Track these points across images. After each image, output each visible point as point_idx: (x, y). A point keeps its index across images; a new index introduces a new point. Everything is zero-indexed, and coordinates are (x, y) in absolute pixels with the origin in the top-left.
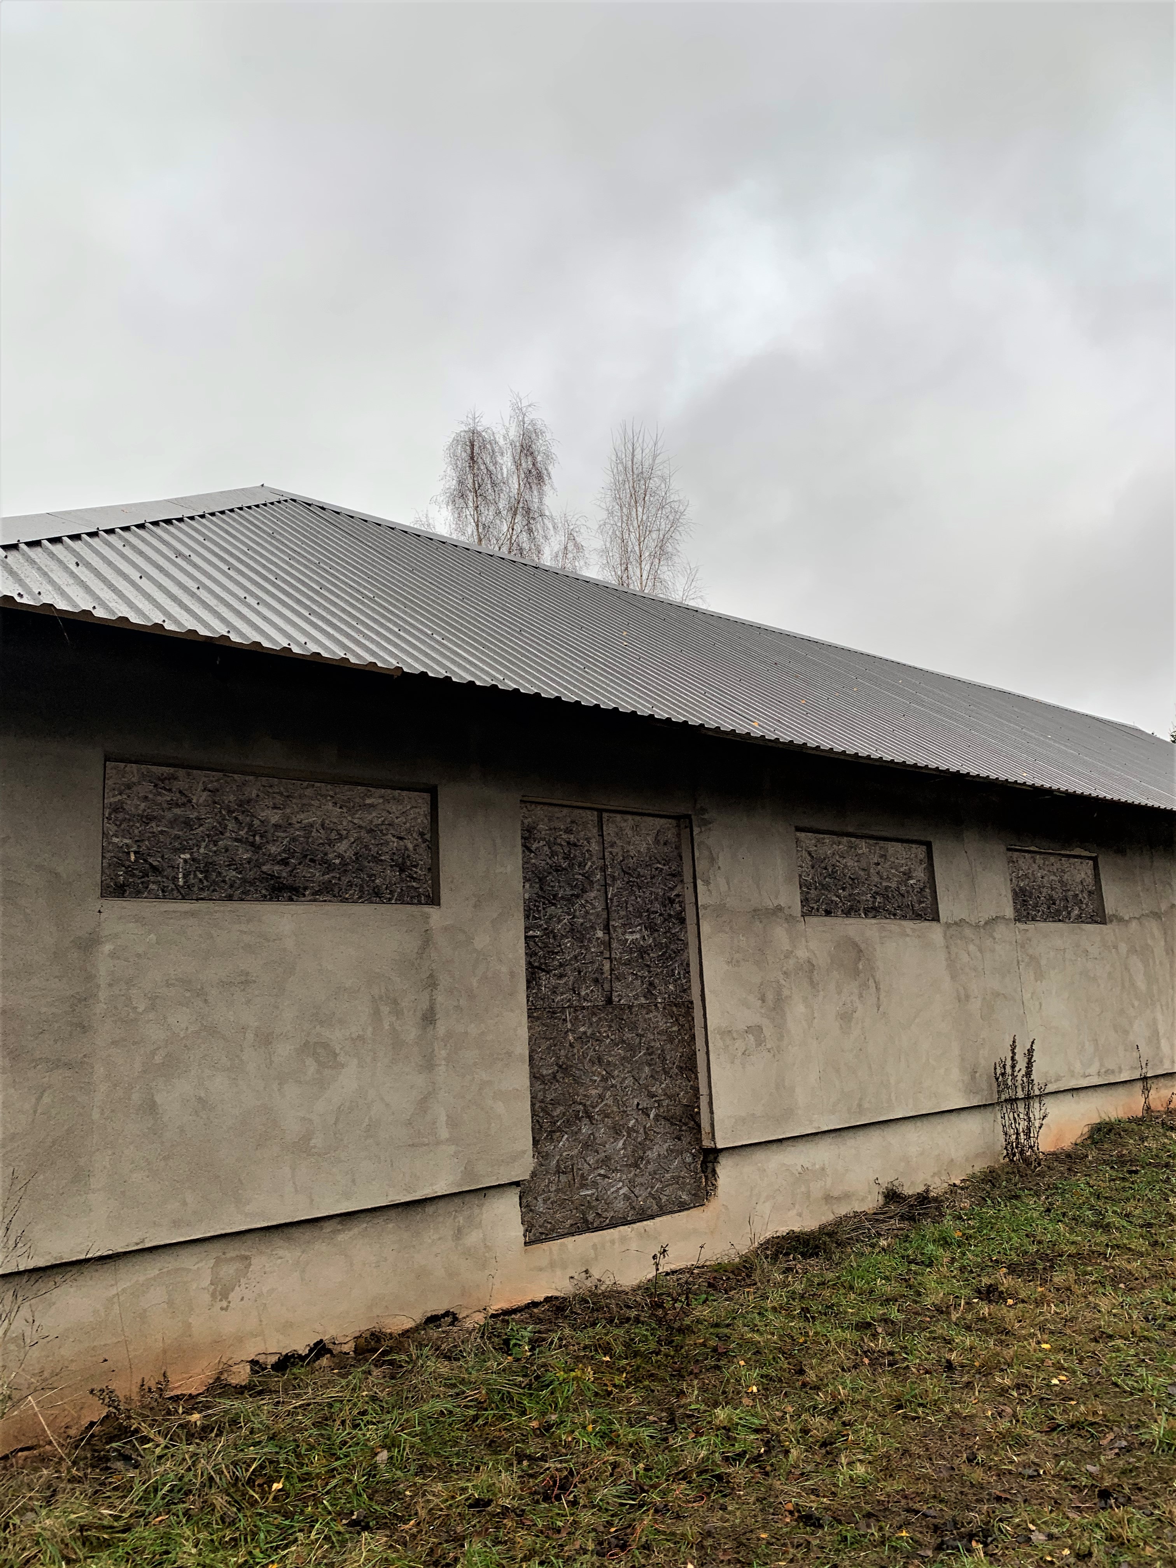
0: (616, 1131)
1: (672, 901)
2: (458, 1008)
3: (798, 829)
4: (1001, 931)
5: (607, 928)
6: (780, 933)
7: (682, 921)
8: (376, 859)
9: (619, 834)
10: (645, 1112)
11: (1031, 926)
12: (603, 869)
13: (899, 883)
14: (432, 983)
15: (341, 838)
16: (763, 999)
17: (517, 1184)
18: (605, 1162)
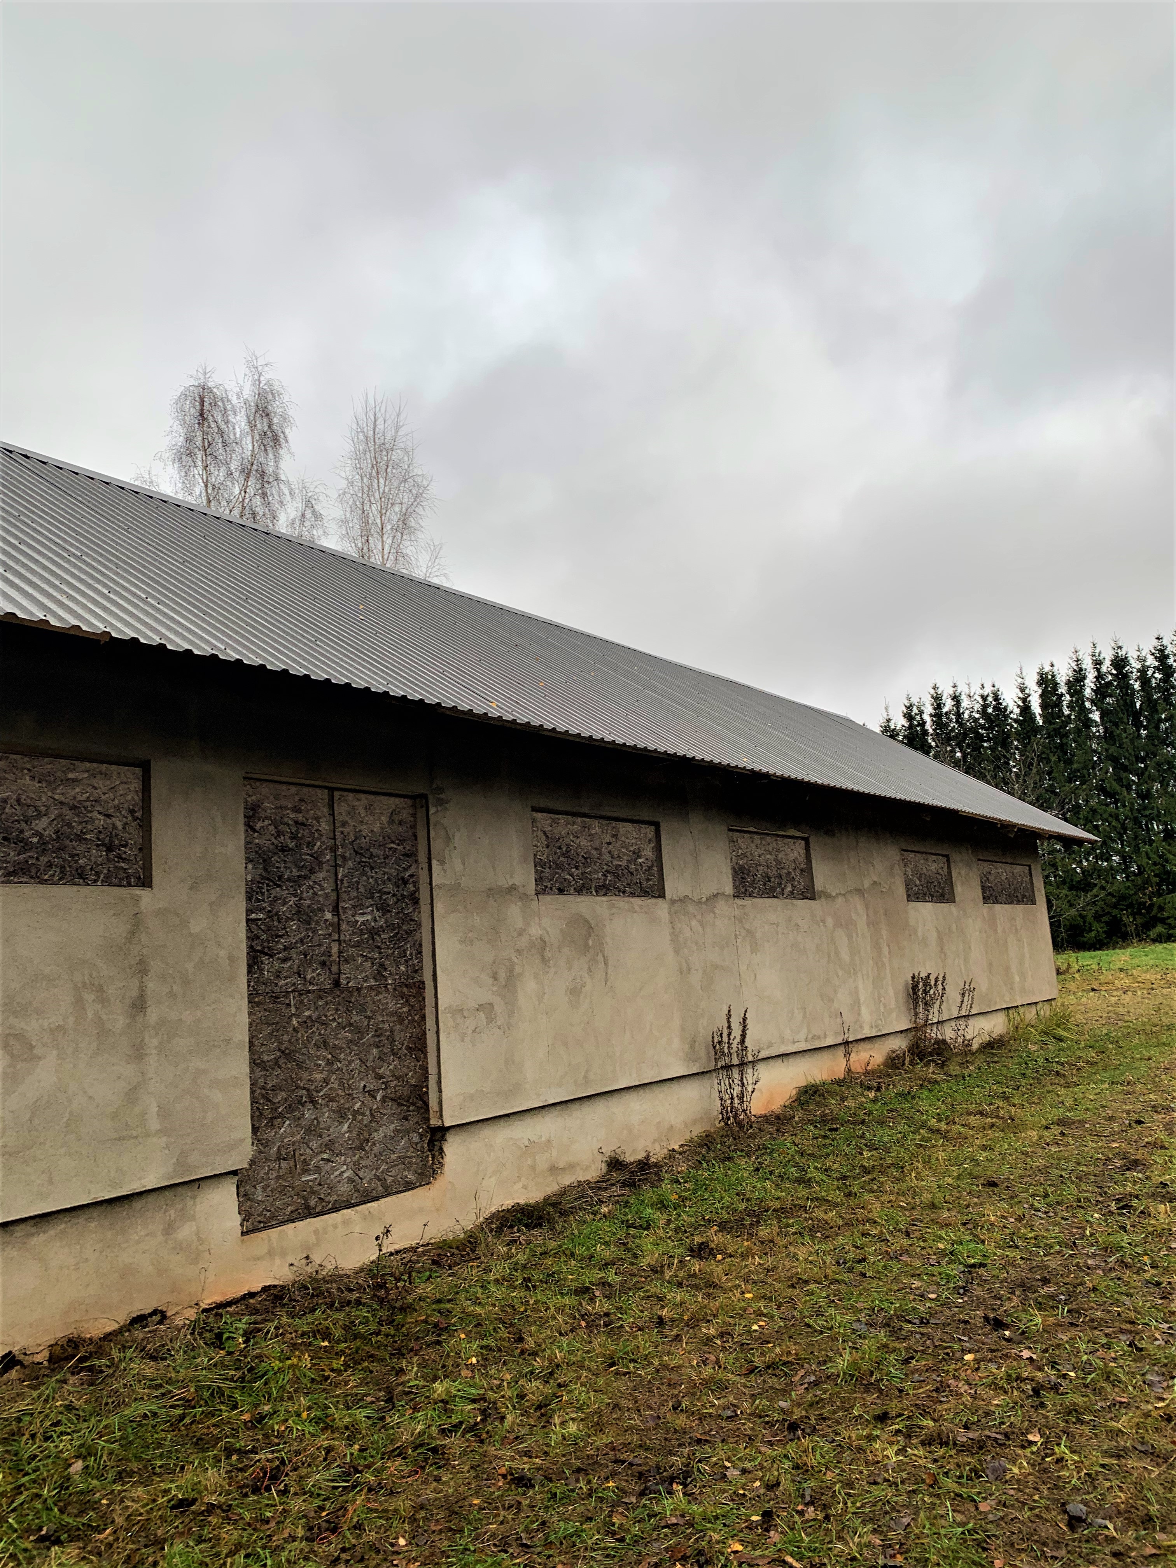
0: (341, 1114)
1: (405, 882)
2: (172, 995)
3: (535, 809)
4: (722, 907)
5: (336, 910)
6: (514, 912)
7: (416, 901)
8: (79, 838)
9: (351, 813)
10: (372, 1094)
11: (748, 902)
12: (334, 849)
13: (629, 861)
14: (142, 968)
15: (40, 815)
16: (495, 978)
17: (234, 1173)
18: (329, 1146)
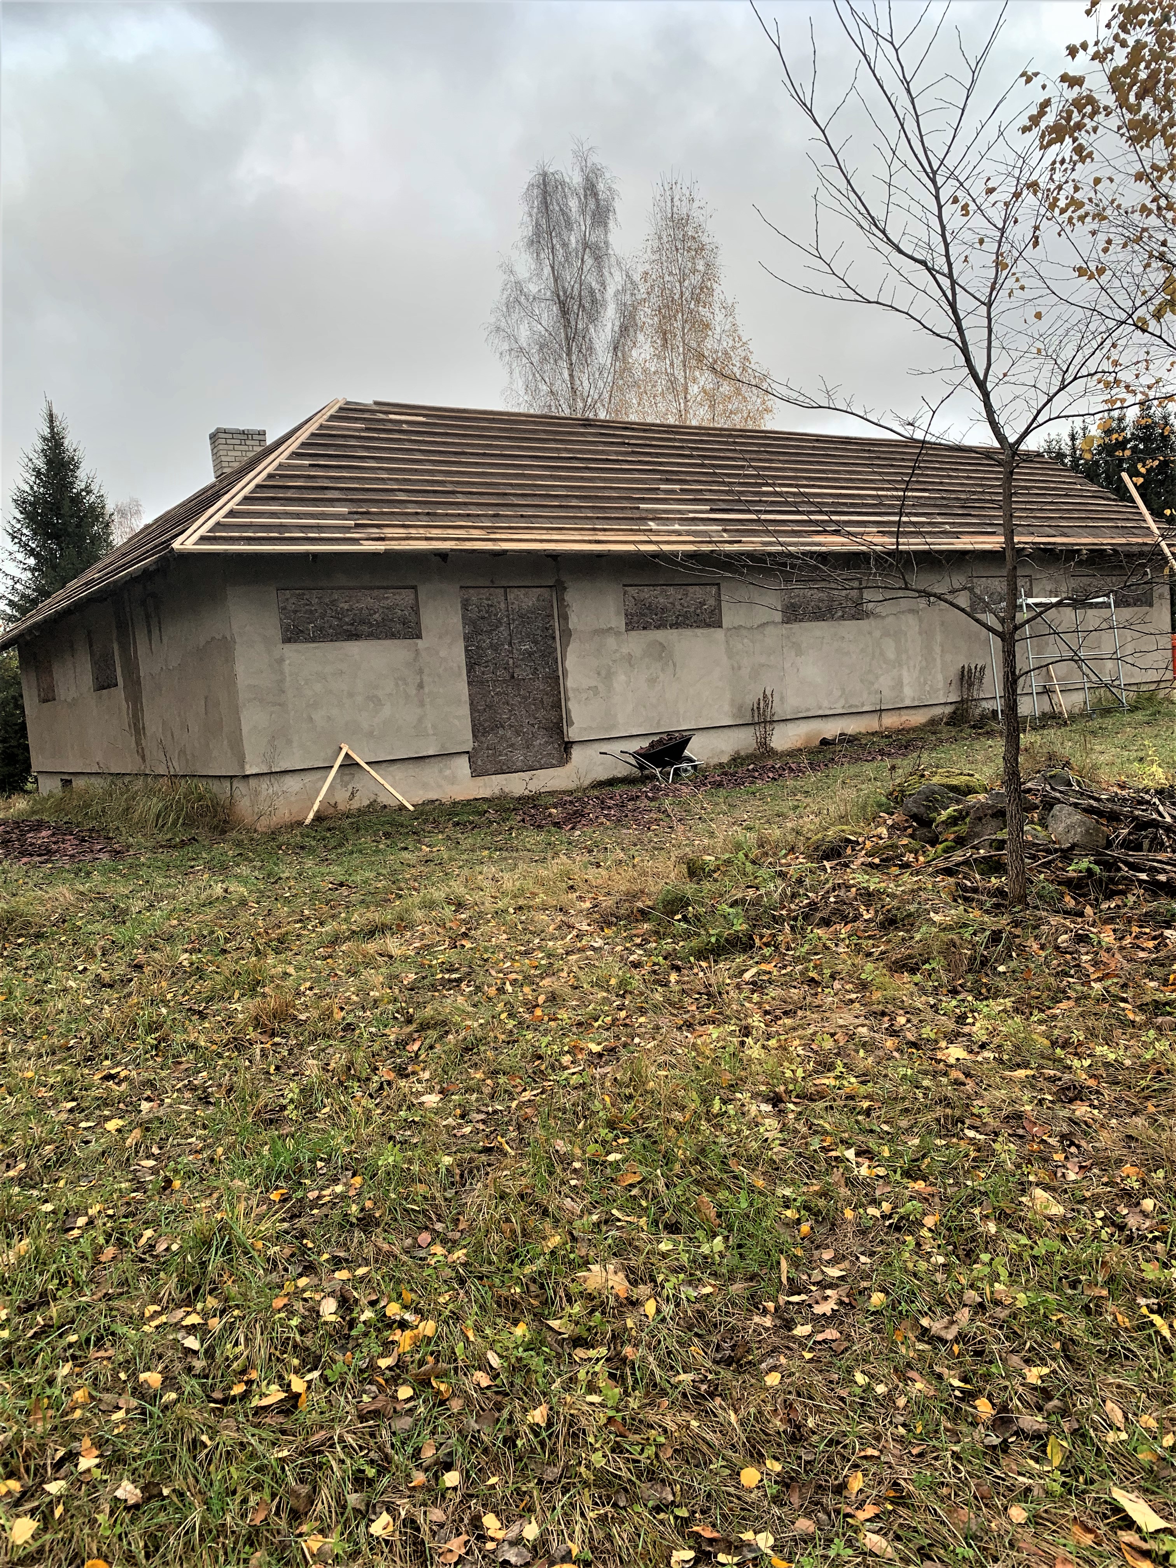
0: (518, 733)
1: (547, 629)
2: (434, 682)
3: (625, 586)
4: (769, 630)
5: (510, 644)
6: (611, 642)
7: (554, 638)
8: (392, 620)
9: (517, 598)
10: (533, 725)
11: (795, 626)
12: (508, 617)
14: (421, 672)
15: (375, 613)
16: (599, 674)
17: (468, 752)
18: (512, 745)
